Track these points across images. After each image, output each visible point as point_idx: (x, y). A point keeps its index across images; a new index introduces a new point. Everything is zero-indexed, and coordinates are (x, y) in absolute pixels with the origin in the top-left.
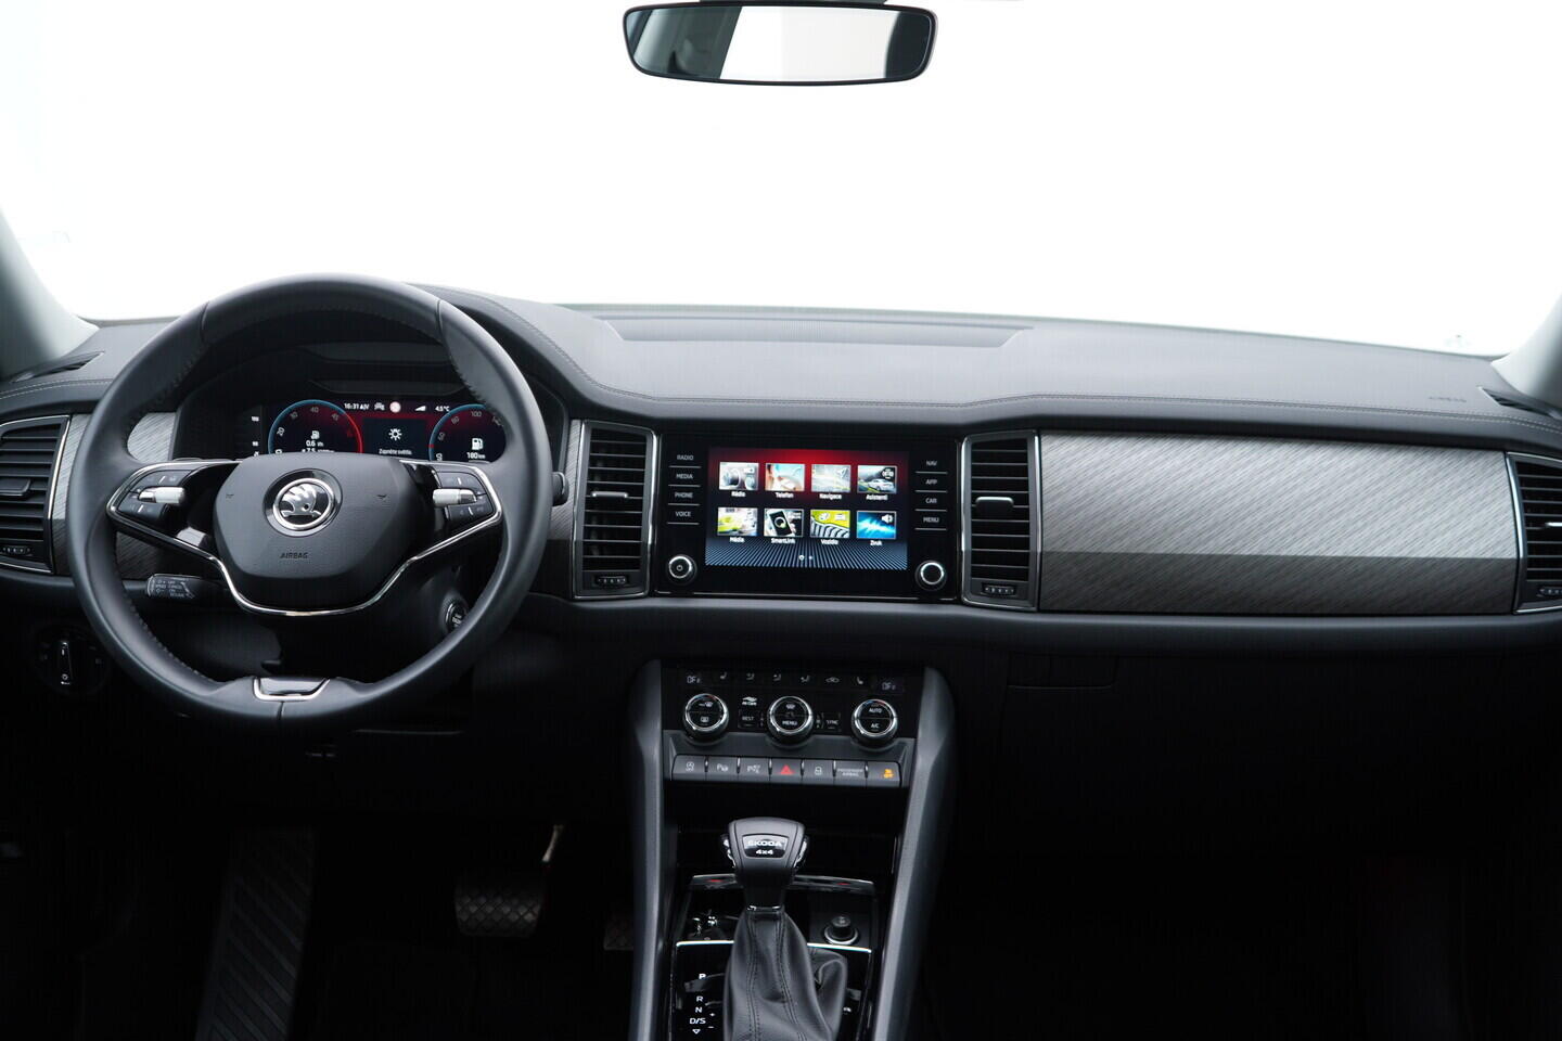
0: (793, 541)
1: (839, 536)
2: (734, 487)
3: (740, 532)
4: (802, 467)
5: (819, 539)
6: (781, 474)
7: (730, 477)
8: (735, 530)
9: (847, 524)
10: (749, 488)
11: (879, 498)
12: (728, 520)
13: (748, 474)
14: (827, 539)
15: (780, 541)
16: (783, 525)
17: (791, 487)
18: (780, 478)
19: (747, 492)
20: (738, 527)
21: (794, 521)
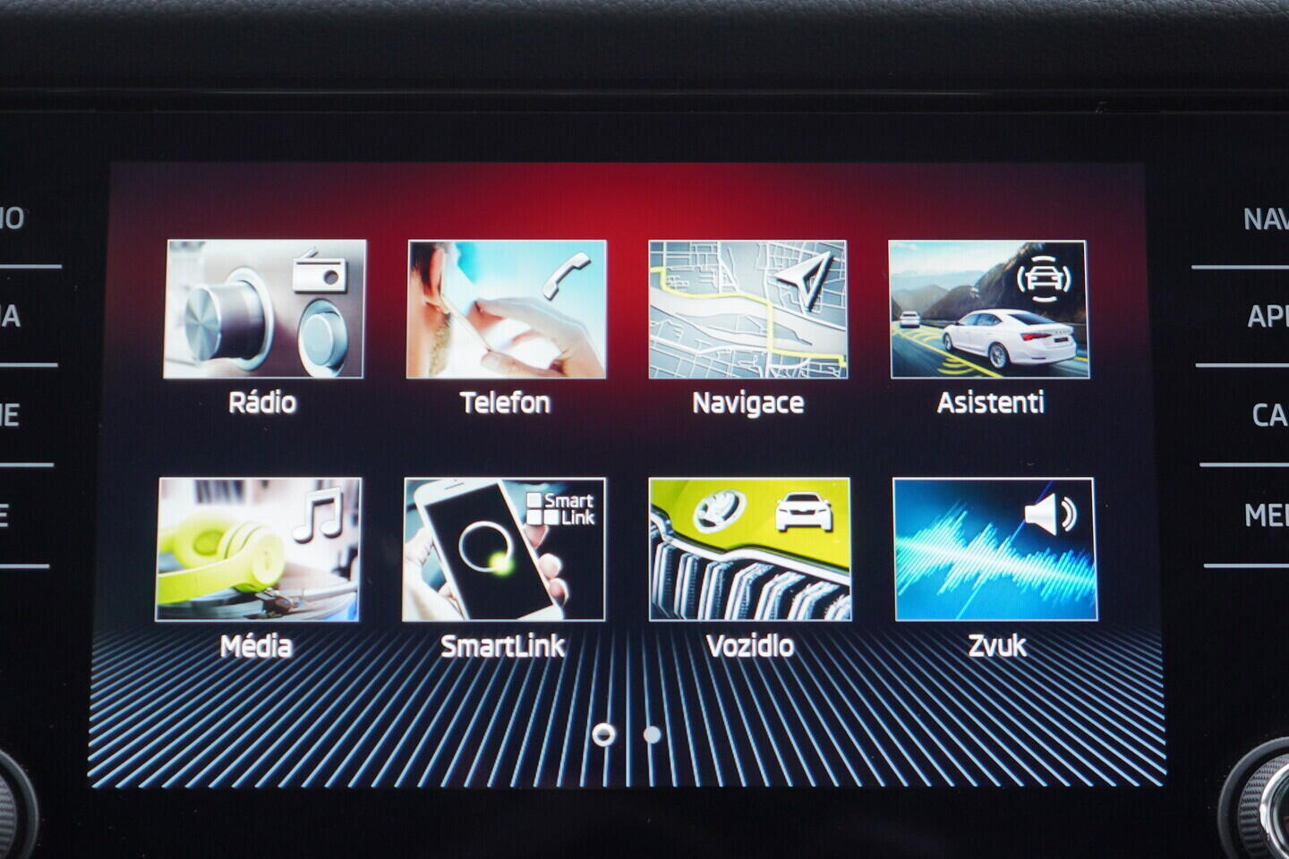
0: (555, 647)
1: (800, 612)
2: (236, 367)
3: (275, 606)
4: (595, 251)
5: (695, 634)
6: (489, 290)
7: (219, 312)
8: (245, 596)
9: (840, 548)
10: (319, 370)
11: (1006, 404)
12: (209, 541)
13: (315, 297)
14: (736, 630)
15: (489, 649)
16: (501, 564)
17: (537, 357)
18: (481, 315)
19: (307, 390)
20: (264, 577)
21: (557, 540)
